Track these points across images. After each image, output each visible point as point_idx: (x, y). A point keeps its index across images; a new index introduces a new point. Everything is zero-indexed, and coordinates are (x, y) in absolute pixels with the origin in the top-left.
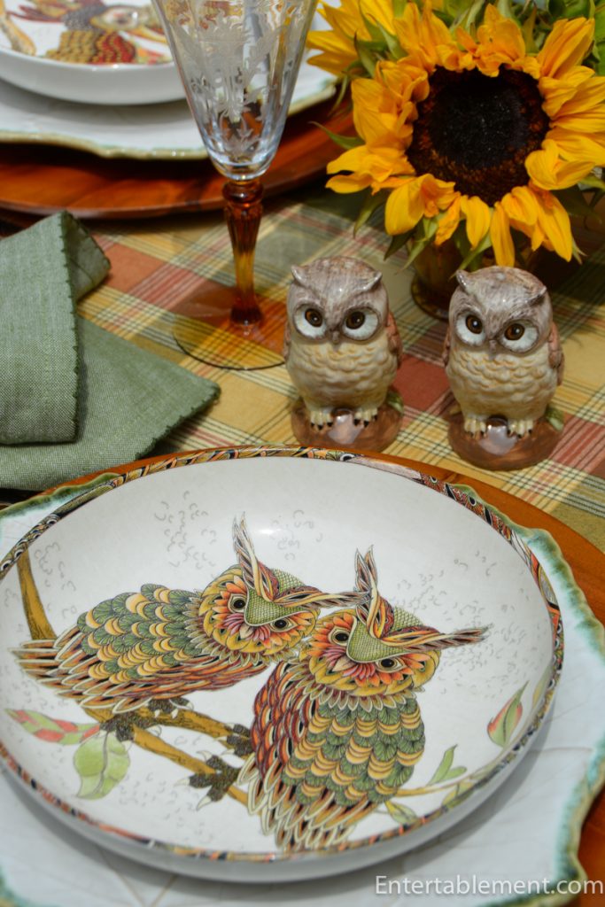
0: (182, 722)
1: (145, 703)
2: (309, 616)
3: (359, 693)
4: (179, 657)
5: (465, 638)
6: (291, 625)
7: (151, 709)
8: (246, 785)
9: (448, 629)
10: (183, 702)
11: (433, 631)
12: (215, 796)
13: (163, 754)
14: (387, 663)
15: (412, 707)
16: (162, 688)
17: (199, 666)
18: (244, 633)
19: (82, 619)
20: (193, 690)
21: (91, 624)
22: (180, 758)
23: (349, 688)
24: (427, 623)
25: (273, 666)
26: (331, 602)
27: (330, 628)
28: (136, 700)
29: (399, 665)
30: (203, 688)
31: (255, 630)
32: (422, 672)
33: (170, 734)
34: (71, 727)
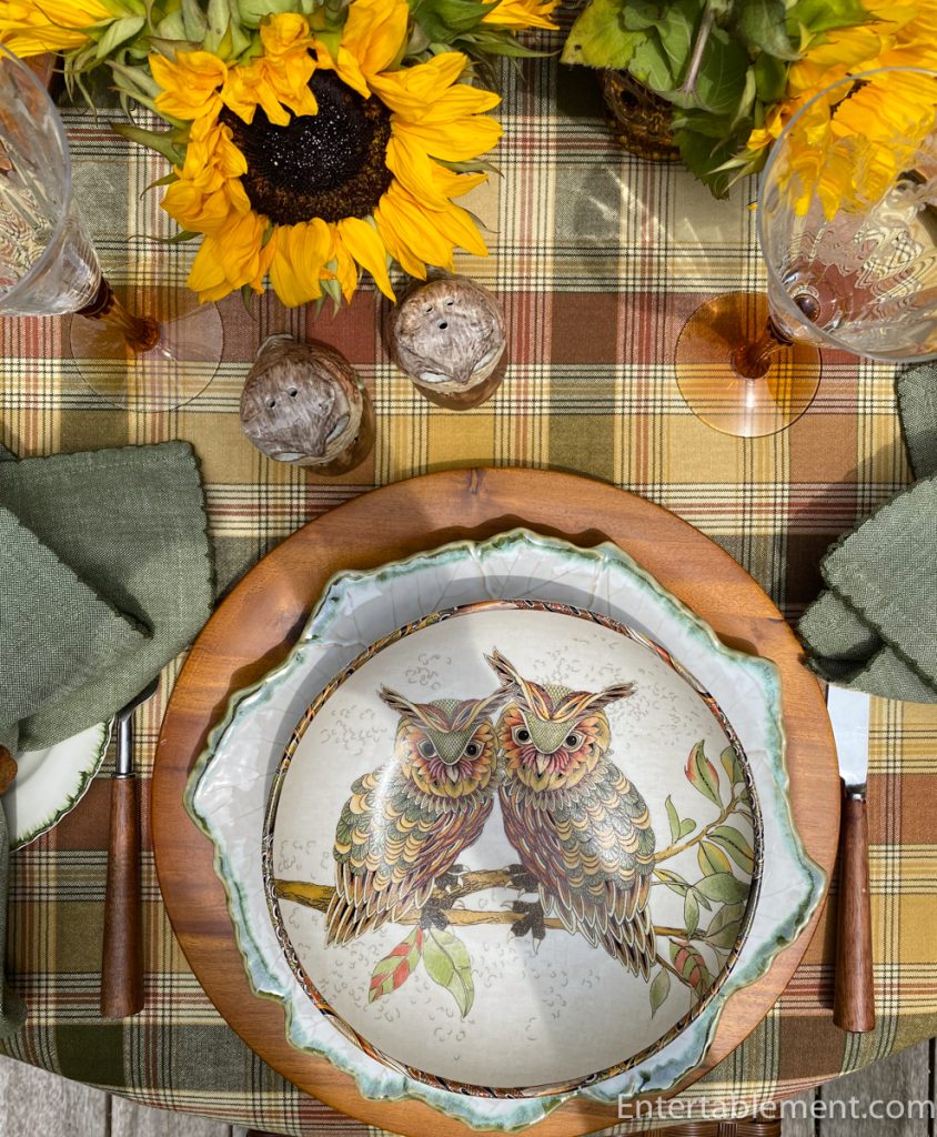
0: (471, 887)
1: (434, 886)
2: (485, 729)
3: (572, 782)
4: (424, 828)
5: (616, 693)
6: (480, 745)
7: (442, 888)
8: (553, 913)
10: (459, 868)
11: (586, 694)
12: (540, 934)
13: (480, 921)
14: (571, 741)
15: (613, 772)
16: (435, 864)
17: (445, 829)
18: (453, 776)
19: (337, 854)
20: (457, 854)
21: (344, 850)
22: (492, 918)
23: (562, 782)
24: (577, 689)
25: (496, 795)
26: (493, 706)
27: (509, 731)
28: (425, 887)
29: (580, 737)
30: (462, 848)
31: (458, 766)
32: (600, 734)
33: (470, 901)
34: (401, 950)
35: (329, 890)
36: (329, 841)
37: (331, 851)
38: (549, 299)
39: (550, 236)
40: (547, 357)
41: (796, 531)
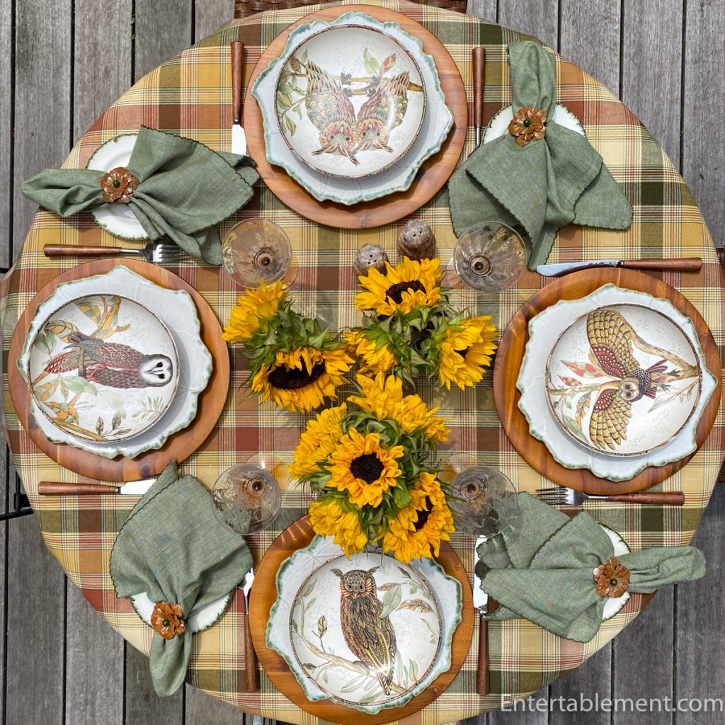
0: (365, 90)
1: (377, 90)
2: (360, 141)
3: (332, 124)
4: (379, 109)
5: (318, 152)
6: (362, 135)
7: (374, 90)
8: (338, 81)
9: (324, 154)
10: (368, 96)
11: (328, 152)
12: (342, 74)
13: (362, 79)
14: (332, 137)
15: (319, 127)
16: (376, 97)
17: (373, 108)
18: (370, 125)
19: (407, 100)
20: (369, 100)
21: (405, 102)
22: (357, 80)
23: (335, 124)
24: (330, 154)
25: (357, 119)
26: (358, 149)
27: (352, 140)
28: (379, 90)
29: (329, 138)
30: (367, 103)
31: (369, 129)
32: (323, 140)
33: (365, 85)
34: (387, 70)
35: (409, 89)
36: (409, 104)
37: (409, 101)
38: (340, 288)
39: (340, 309)
40: (340, 269)
41: (257, 211)
